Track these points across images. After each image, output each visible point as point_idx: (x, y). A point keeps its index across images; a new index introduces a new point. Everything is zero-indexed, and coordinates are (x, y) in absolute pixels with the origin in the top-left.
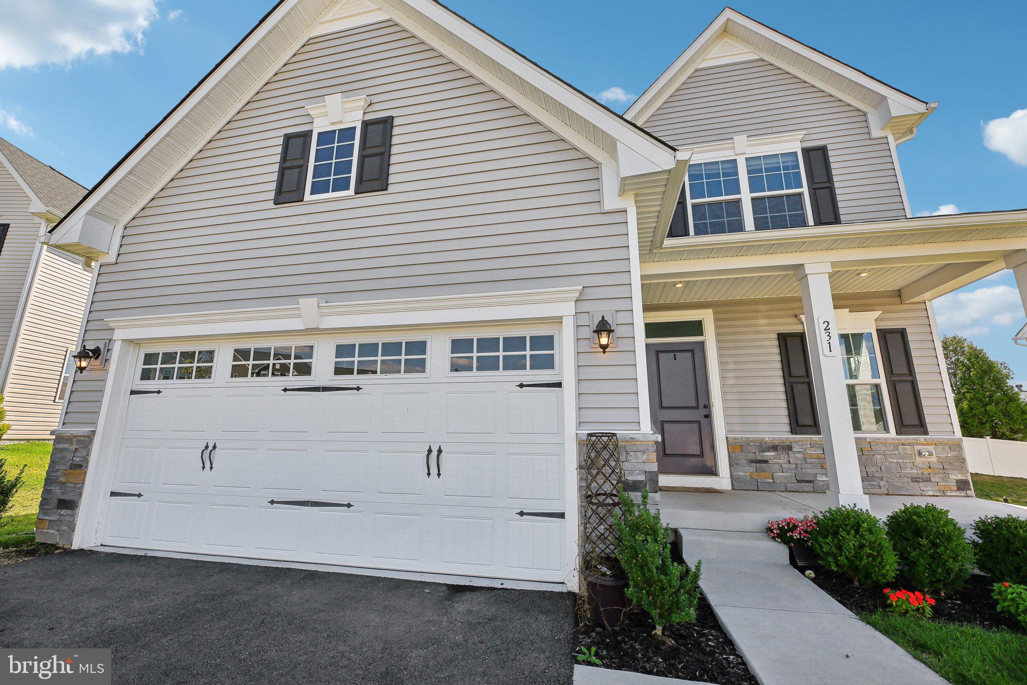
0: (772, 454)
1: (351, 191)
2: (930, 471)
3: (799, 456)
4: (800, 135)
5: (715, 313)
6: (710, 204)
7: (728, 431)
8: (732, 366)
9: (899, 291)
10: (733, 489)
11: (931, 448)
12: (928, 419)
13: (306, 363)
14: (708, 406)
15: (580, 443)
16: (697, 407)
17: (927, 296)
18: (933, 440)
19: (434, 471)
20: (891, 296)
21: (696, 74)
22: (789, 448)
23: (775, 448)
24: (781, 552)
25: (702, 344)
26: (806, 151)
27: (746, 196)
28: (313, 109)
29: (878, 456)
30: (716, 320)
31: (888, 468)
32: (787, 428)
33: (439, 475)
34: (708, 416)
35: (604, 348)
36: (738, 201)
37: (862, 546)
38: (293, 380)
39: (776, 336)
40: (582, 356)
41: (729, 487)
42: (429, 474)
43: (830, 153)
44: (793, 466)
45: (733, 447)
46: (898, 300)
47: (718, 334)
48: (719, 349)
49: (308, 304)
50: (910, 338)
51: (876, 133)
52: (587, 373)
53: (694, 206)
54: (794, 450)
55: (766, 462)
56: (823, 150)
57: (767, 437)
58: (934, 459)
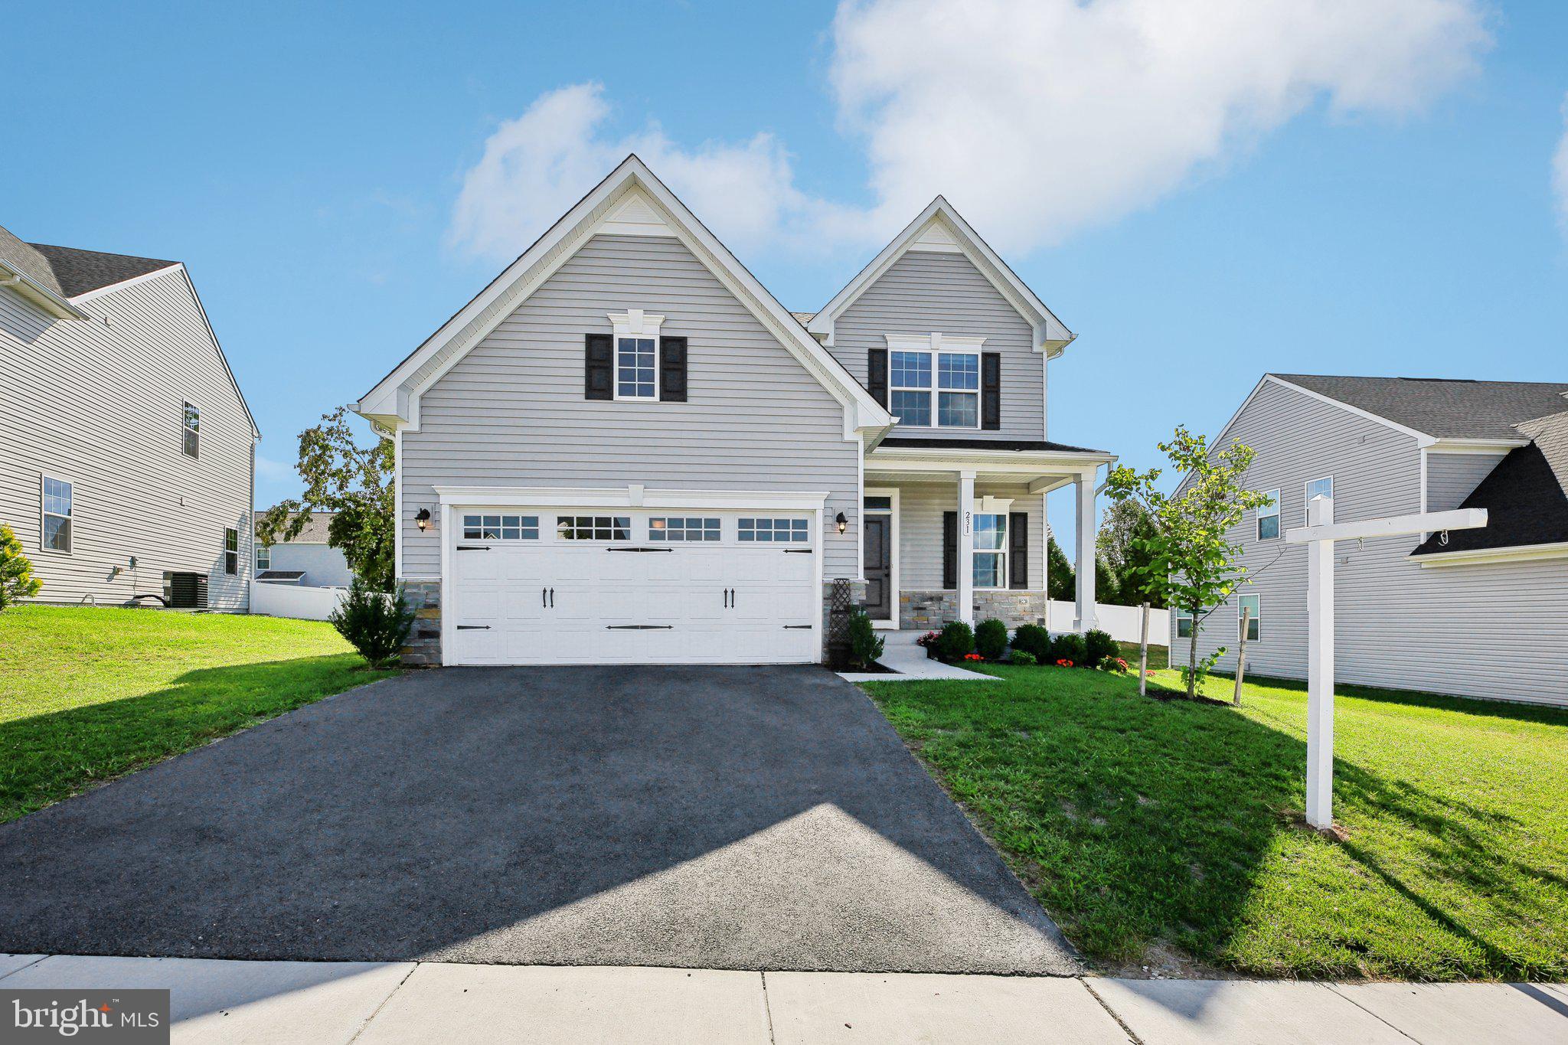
0: (930, 603)
1: (657, 397)
2: (1024, 613)
3: (947, 604)
4: (982, 340)
5: (901, 492)
6: (906, 392)
7: (901, 587)
8: (910, 537)
9: (1029, 483)
10: (900, 629)
11: (1027, 598)
12: (1029, 579)
13: (621, 530)
14: (888, 567)
15: (825, 585)
16: (880, 568)
17: (1045, 489)
18: (1029, 592)
19: (729, 604)
20: (1022, 488)
21: (908, 256)
22: (940, 599)
23: (931, 599)
24: (923, 650)
25: (889, 516)
26: (985, 355)
27: (935, 390)
28: (614, 317)
29: (996, 604)
30: (901, 498)
31: (1001, 611)
32: (942, 584)
33: (733, 606)
34: (888, 575)
35: (842, 531)
36: (929, 393)
37: (960, 638)
38: (613, 543)
39: (942, 514)
40: (827, 535)
41: (898, 628)
42: (726, 606)
43: (1002, 361)
44: (942, 612)
45: (903, 597)
46: (1026, 491)
47: (901, 510)
48: (902, 522)
49: (636, 489)
50: (1029, 520)
51: (1037, 348)
52: (830, 545)
53: (893, 392)
54: (944, 600)
55: (924, 609)
56: (997, 356)
57: (927, 591)
58: (1028, 605)
